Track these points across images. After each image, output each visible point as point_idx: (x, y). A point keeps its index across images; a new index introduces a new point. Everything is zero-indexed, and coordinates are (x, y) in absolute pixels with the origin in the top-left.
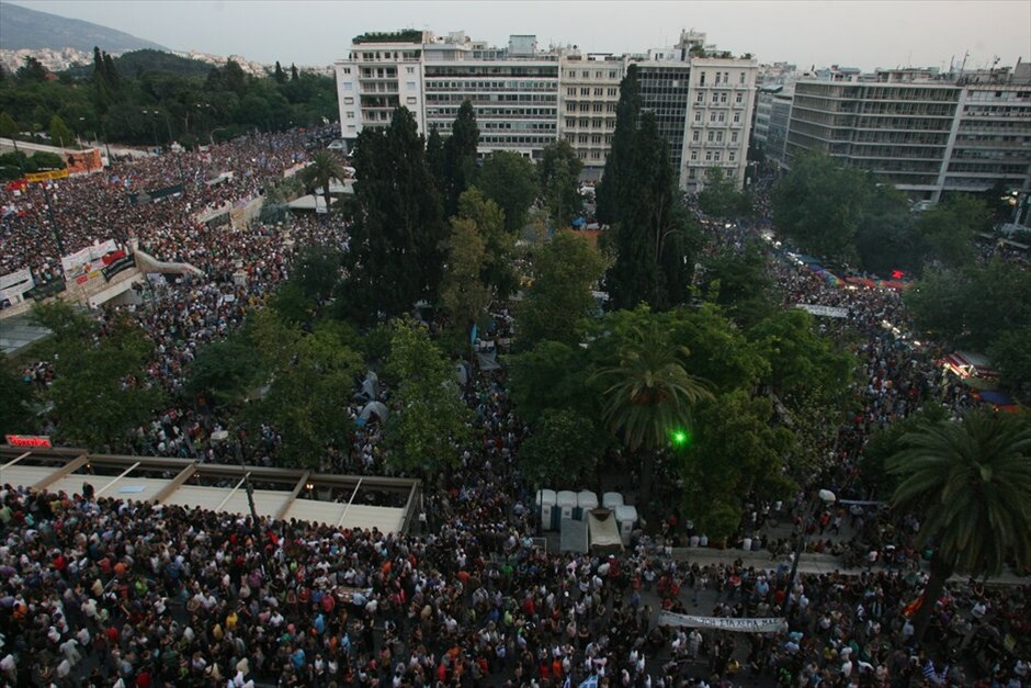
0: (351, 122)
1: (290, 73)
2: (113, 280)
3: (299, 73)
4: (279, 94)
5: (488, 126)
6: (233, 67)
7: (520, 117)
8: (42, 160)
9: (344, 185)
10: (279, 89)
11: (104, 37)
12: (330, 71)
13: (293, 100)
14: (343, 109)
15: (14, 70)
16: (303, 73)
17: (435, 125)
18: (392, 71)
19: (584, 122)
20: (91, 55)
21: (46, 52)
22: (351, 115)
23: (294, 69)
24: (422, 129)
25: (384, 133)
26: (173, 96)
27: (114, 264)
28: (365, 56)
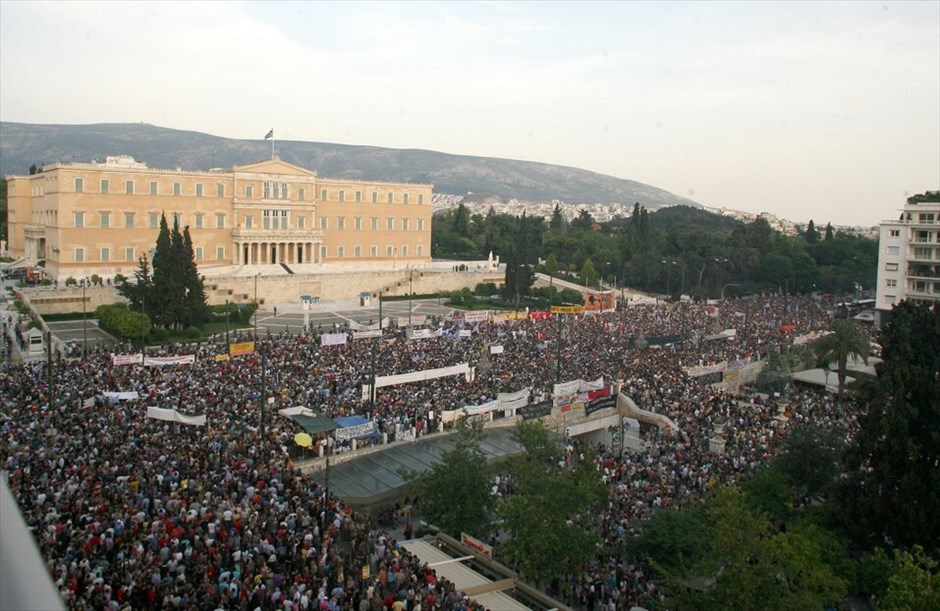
0: (891, 291)
1: (823, 233)
2: (592, 415)
3: (834, 233)
4: (807, 255)
6: (761, 224)
8: (567, 295)
9: (866, 363)
10: (807, 249)
11: (647, 195)
12: (875, 233)
13: (820, 262)
14: (882, 275)
15: (570, 220)
16: (840, 234)
20: (632, 209)
21: (597, 206)
22: (892, 283)
23: (829, 228)
25: (931, 308)
26: (694, 249)
27: (597, 401)
28: (922, 217)
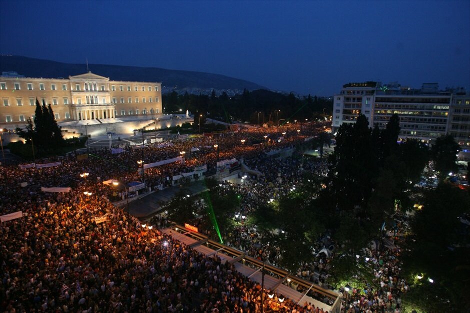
0: (337, 120)
1: (314, 99)
3: (317, 99)
5: (405, 126)
6: (292, 96)
10: (308, 105)
11: (248, 85)
12: (331, 98)
14: (335, 114)
15: (218, 96)
17: (377, 124)
18: (360, 99)
19: (464, 127)
21: (229, 90)
22: (338, 117)
23: (316, 97)
24: (371, 126)
25: (352, 126)
27: (234, 167)
28: (348, 93)
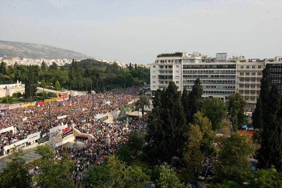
0: (154, 84)
1: (134, 66)
2: (64, 138)
3: (137, 67)
4: (130, 74)
5: (207, 87)
6: (115, 65)
7: (220, 84)
8: (51, 95)
9: (149, 108)
10: (130, 73)
11: (76, 55)
12: (148, 66)
13: (134, 77)
14: (152, 80)
15: (49, 66)
16: (139, 67)
17: (186, 86)
18: (171, 67)
19: (247, 86)
20: (72, 61)
21: (58, 60)
22: (154, 82)
23: (136, 65)
24: (180, 89)
26: (94, 75)
27: (66, 132)
28: (161, 61)
